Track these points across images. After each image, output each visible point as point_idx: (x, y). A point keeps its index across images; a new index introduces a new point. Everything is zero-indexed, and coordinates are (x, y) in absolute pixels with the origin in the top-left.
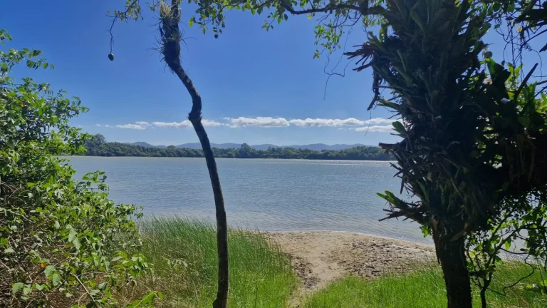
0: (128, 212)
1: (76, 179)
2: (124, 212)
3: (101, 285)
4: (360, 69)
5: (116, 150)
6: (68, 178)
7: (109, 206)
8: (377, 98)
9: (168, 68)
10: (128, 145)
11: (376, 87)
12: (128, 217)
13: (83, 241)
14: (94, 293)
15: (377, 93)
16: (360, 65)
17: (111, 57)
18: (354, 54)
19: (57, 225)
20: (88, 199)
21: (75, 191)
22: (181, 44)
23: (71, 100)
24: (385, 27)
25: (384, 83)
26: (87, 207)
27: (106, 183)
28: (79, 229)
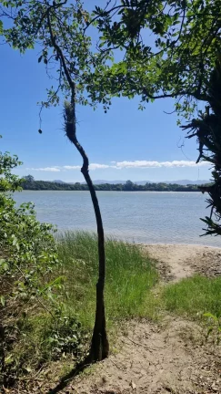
0: (48, 228)
1: (16, 207)
2: (45, 229)
3: (32, 272)
4: (190, 137)
5: (41, 186)
6: (11, 206)
7: (36, 224)
8: (201, 156)
9: (69, 140)
10: (49, 183)
11: (201, 149)
12: (48, 231)
13: (21, 245)
14: (27, 276)
15: (201, 152)
16: (191, 133)
17: (40, 131)
18: (186, 127)
19: (6, 235)
20: (24, 220)
21: (16, 215)
22: (76, 125)
23: (13, 157)
24: (207, 108)
25: (205, 147)
26: (23, 225)
27: (35, 209)
28: (19, 237)
